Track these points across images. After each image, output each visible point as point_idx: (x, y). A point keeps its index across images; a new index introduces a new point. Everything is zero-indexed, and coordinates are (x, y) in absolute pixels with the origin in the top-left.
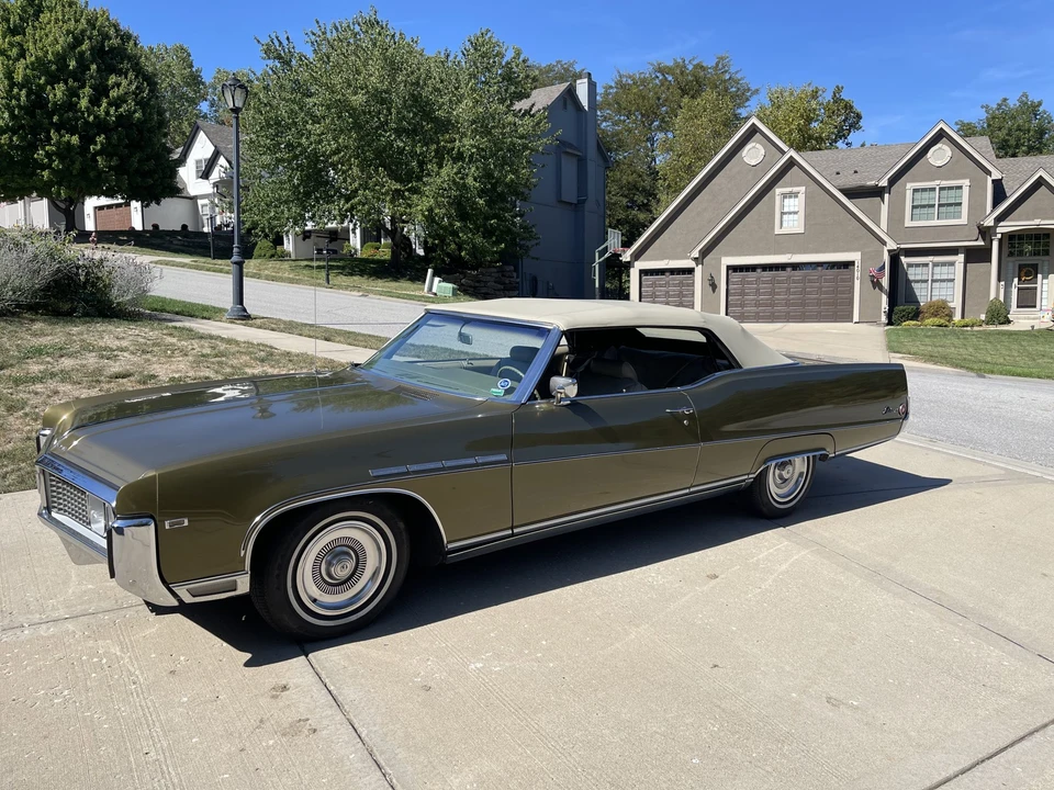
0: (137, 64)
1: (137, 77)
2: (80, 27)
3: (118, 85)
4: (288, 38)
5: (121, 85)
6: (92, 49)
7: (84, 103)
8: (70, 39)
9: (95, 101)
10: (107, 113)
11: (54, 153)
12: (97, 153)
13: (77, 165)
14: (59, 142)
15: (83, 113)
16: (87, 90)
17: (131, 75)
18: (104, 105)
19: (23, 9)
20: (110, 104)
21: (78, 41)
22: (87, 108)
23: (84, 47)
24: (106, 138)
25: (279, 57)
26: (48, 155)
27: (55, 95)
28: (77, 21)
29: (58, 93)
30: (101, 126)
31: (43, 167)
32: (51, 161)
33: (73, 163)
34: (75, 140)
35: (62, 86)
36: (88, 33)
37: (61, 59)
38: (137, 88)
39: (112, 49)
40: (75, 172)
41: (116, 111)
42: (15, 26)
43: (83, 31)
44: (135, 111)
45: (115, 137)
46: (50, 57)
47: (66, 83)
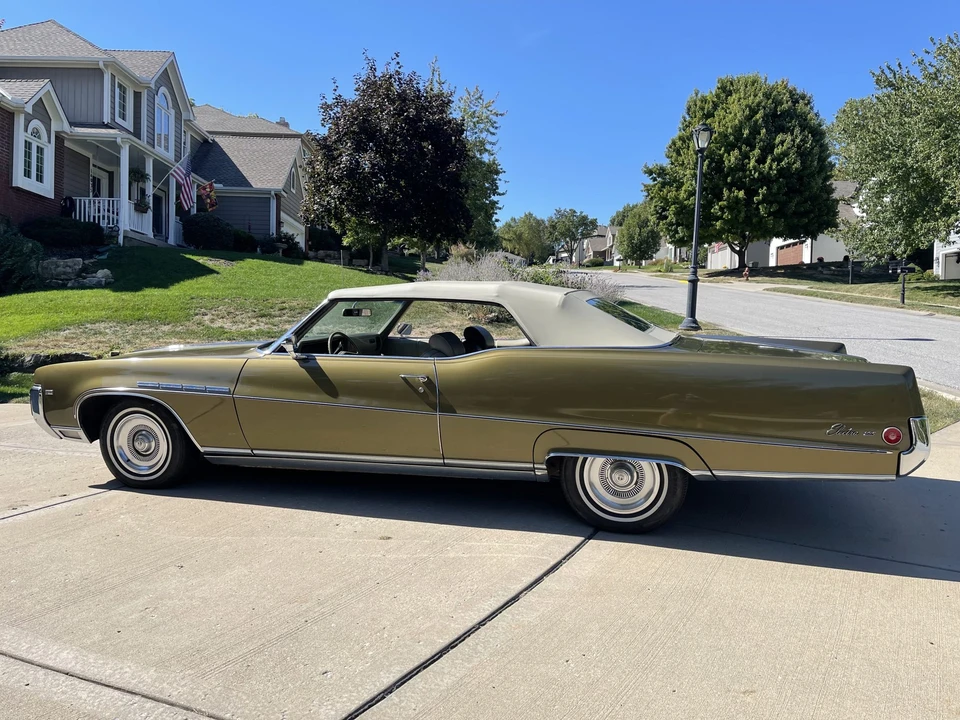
0: (805, 120)
1: (802, 131)
2: (757, 100)
3: (782, 142)
4: (899, 65)
5: (784, 142)
6: (766, 116)
7: (752, 163)
8: (747, 112)
9: (761, 160)
10: (770, 168)
11: (725, 207)
12: (759, 203)
13: (743, 215)
14: (729, 197)
15: (751, 171)
16: (757, 152)
17: (797, 130)
18: (769, 161)
19: (718, 96)
20: (773, 160)
21: (754, 112)
22: (755, 168)
23: (758, 116)
24: (769, 189)
25: (891, 85)
26: (722, 209)
27: (730, 161)
28: (755, 96)
29: (732, 159)
30: (765, 180)
31: (717, 219)
32: (723, 213)
33: (740, 212)
34: (741, 194)
35: (736, 152)
36: (763, 104)
37: (738, 130)
38: (801, 141)
39: (783, 113)
40: (741, 220)
41: (778, 165)
42: (708, 112)
43: (759, 104)
44: (794, 163)
45: (776, 187)
46: (730, 130)
47: (740, 149)
